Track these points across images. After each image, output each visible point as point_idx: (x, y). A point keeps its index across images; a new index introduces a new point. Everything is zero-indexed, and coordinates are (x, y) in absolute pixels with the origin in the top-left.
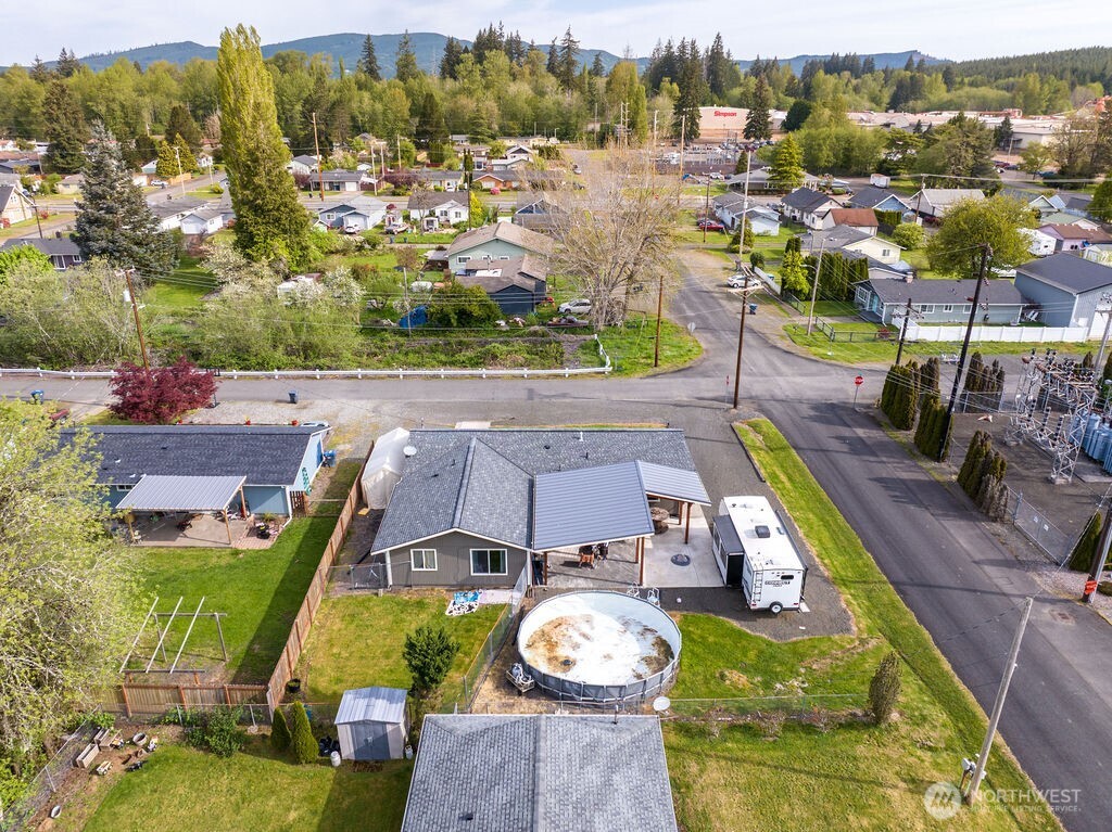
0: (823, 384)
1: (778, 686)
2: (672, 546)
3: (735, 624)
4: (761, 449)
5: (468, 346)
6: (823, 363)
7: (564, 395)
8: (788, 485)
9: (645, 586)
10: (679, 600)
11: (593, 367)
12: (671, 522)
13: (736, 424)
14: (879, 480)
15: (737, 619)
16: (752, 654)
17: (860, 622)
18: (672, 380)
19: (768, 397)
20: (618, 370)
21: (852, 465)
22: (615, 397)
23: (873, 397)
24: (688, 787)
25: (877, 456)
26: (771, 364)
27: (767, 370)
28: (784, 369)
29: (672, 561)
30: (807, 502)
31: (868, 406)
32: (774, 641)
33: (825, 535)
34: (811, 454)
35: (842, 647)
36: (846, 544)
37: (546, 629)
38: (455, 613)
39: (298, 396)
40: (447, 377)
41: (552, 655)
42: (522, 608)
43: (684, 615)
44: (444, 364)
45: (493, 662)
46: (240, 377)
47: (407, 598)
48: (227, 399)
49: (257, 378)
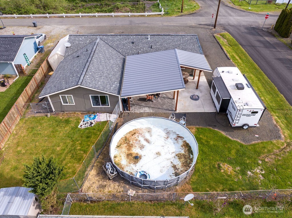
0: (248, 20)
1: (249, 173)
2: (190, 90)
3: (223, 133)
4: (226, 45)
5: (109, 5)
6: (247, 12)
7: (144, 23)
8: (240, 61)
9: (178, 111)
11: (156, 12)
12: (190, 78)
13: (215, 35)
14: (279, 59)
15: (224, 130)
16: (233, 152)
17: (284, 133)
18: (188, 18)
19: (227, 24)
20: (167, 13)
21: (266, 52)
22: (165, 24)
23: (271, 25)
25: (276, 49)
26: (227, 12)
27: (226, 14)
28: (232, 14)
29: (191, 98)
30: (249, 68)
31: (268, 28)
32: (243, 143)
33: (260, 85)
34: (249, 48)
35: (279, 148)
36: (270, 89)
37: (128, 137)
38: (83, 127)
39: (37, 24)
40: (99, 16)
41: (129, 152)
42: (117, 124)
43: (197, 128)
44: (98, 12)
45: (98, 157)
46: (18, 17)
47: (61, 118)
48: (10, 26)
49: (24, 18)
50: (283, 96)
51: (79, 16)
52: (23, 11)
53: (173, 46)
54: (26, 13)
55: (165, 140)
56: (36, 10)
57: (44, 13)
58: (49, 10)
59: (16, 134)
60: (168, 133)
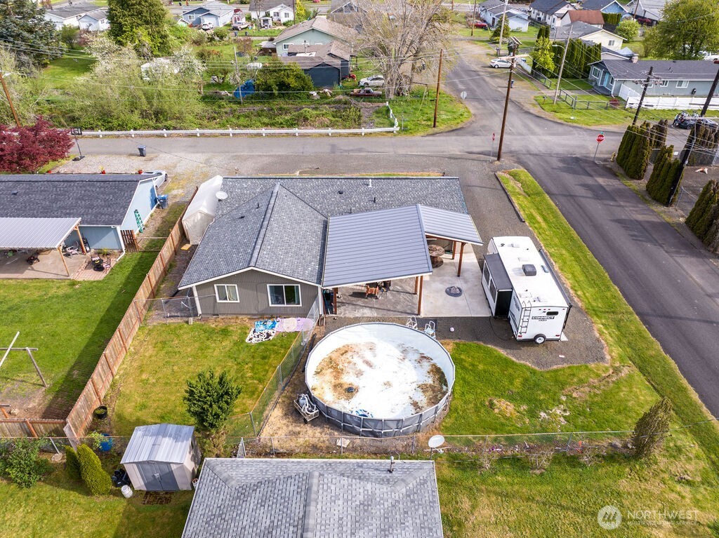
0: (567, 142)
1: (543, 414)
2: (445, 278)
3: (502, 352)
4: (520, 194)
5: (287, 111)
6: (567, 125)
7: (360, 150)
8: (543, 225)
9: (422, 315)
10: (452, 329)
11: (384, 127)
12: (446, 257)
13: (499, 174)
14: (619, 221)
15: (504, 347)
16: (518, 382)
17: (612, 351)
18: (448, 138)
19: (524, 152)
20: (404, 130)
21: (596, 208)
22: (401, 151)
23: (610, 153)
24: (460, 524)
25: (616, 201)
26: (526, 126)
27: (524, 131)
28: (537, 130)
29: (446, 292)
30: (560, 239)
31: (605, 160)
32: (537, 368)
33: (577, 269)
34: (562, 199)
35: (598, 375)
36: (595, 277)
37: (334, 356)
38: (254, 341)
39: (146, 150)
40: (267, 135)
41: (337, 382)
42: (314, 336)
43: (456, 344)
44: (266, 125)
45: (284, 389)
46: (105, 136)
47: (213, 326)
48: (91, 154)
49: (118, 136)
50: (618, 289)
51: (228, 135)
52: (115, 123)
53: (414, 198)
54: (122, 127)
55: (400, 363)
56: (140, 121)
57: (156, 128)
58: (166, 120)
59: (136, 353)
60: (405, 351)
